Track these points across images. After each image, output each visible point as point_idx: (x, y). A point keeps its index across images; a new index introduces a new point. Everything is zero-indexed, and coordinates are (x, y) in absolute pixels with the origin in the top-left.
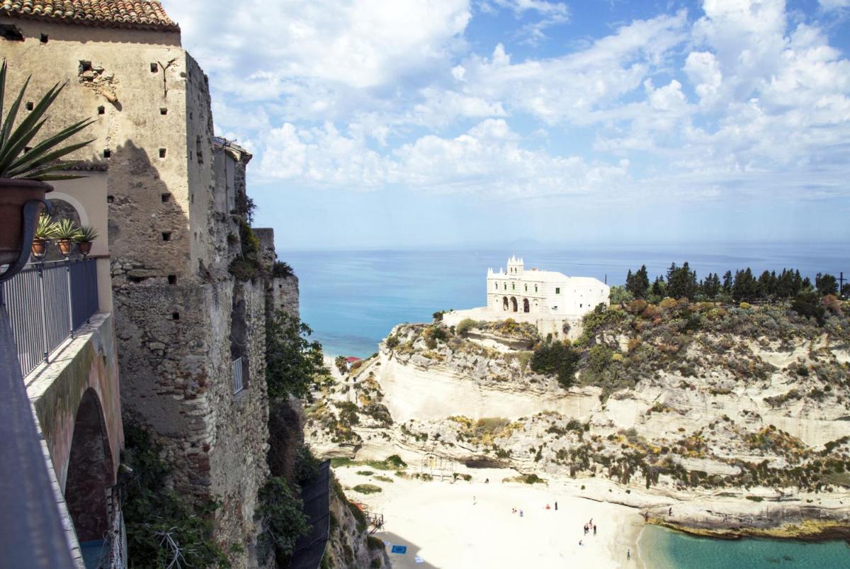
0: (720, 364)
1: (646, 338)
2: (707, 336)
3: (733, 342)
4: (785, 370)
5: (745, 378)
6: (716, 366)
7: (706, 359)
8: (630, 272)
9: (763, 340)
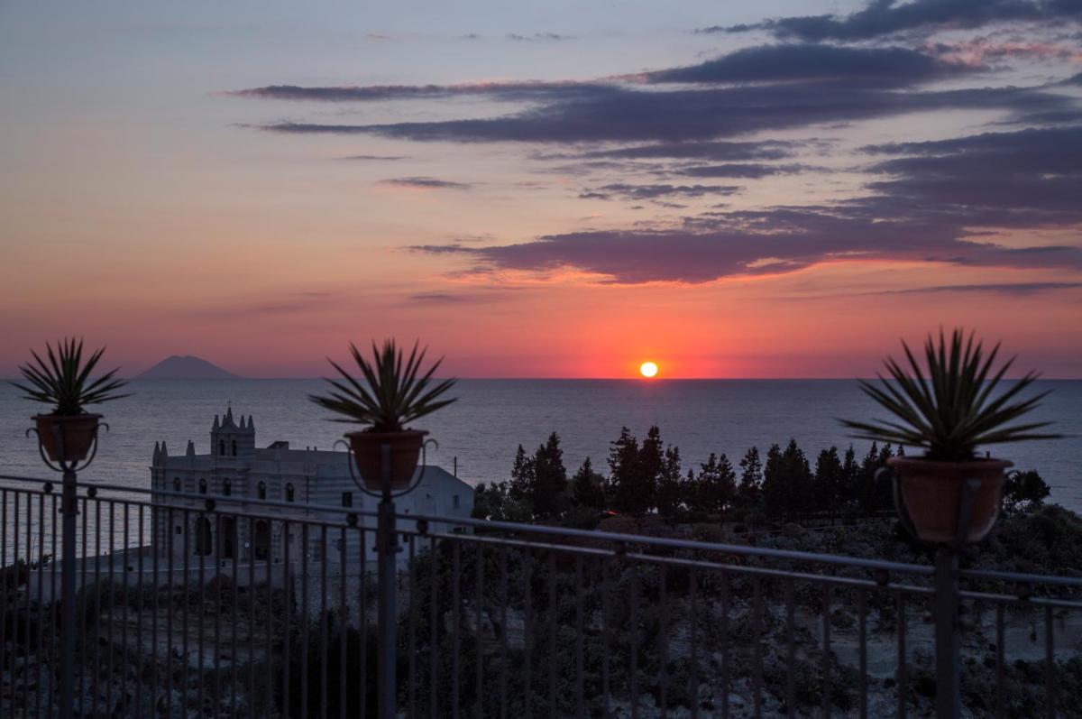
0: (745, 674)
1: (569, 616)
2: (711, 604)
3: (772, 619)
4: (889, 683)
5: (805, 708)
6: (737, 678)
7: (713, 663)
8: (521, 451)
9: (837, 612)
